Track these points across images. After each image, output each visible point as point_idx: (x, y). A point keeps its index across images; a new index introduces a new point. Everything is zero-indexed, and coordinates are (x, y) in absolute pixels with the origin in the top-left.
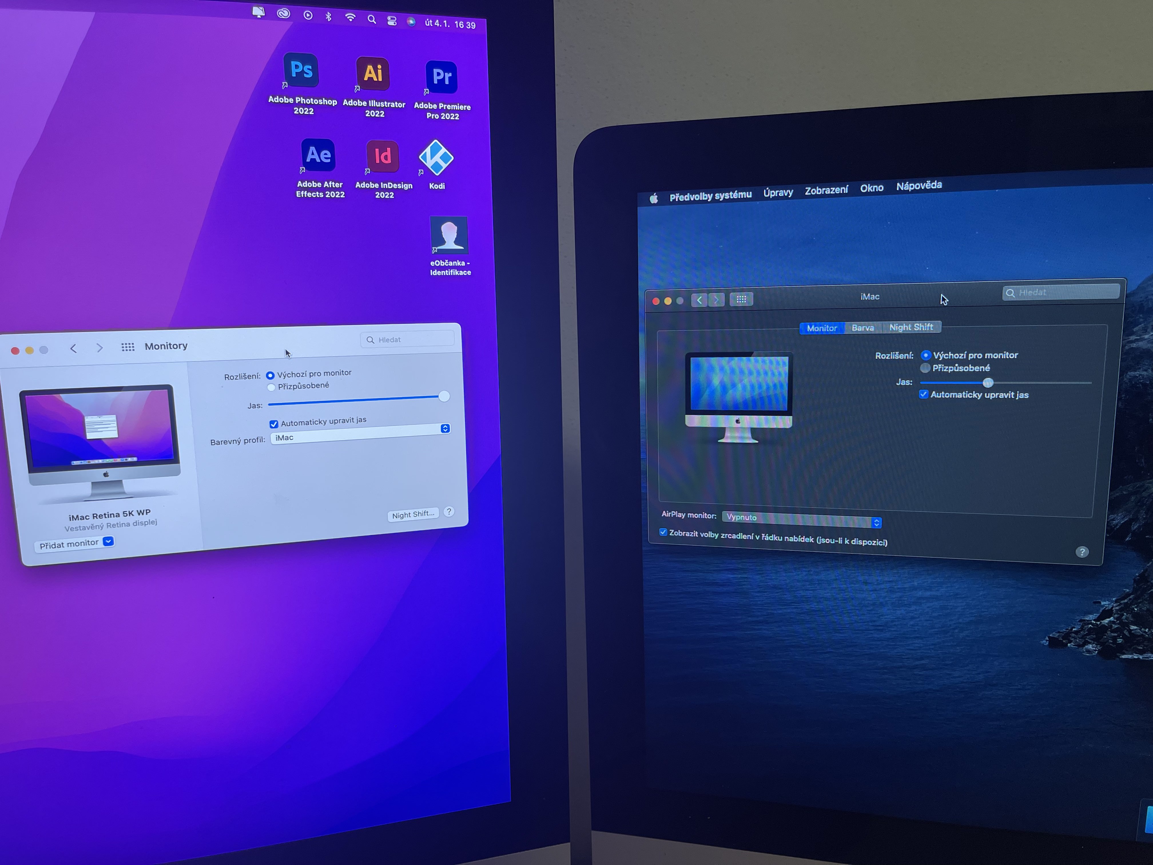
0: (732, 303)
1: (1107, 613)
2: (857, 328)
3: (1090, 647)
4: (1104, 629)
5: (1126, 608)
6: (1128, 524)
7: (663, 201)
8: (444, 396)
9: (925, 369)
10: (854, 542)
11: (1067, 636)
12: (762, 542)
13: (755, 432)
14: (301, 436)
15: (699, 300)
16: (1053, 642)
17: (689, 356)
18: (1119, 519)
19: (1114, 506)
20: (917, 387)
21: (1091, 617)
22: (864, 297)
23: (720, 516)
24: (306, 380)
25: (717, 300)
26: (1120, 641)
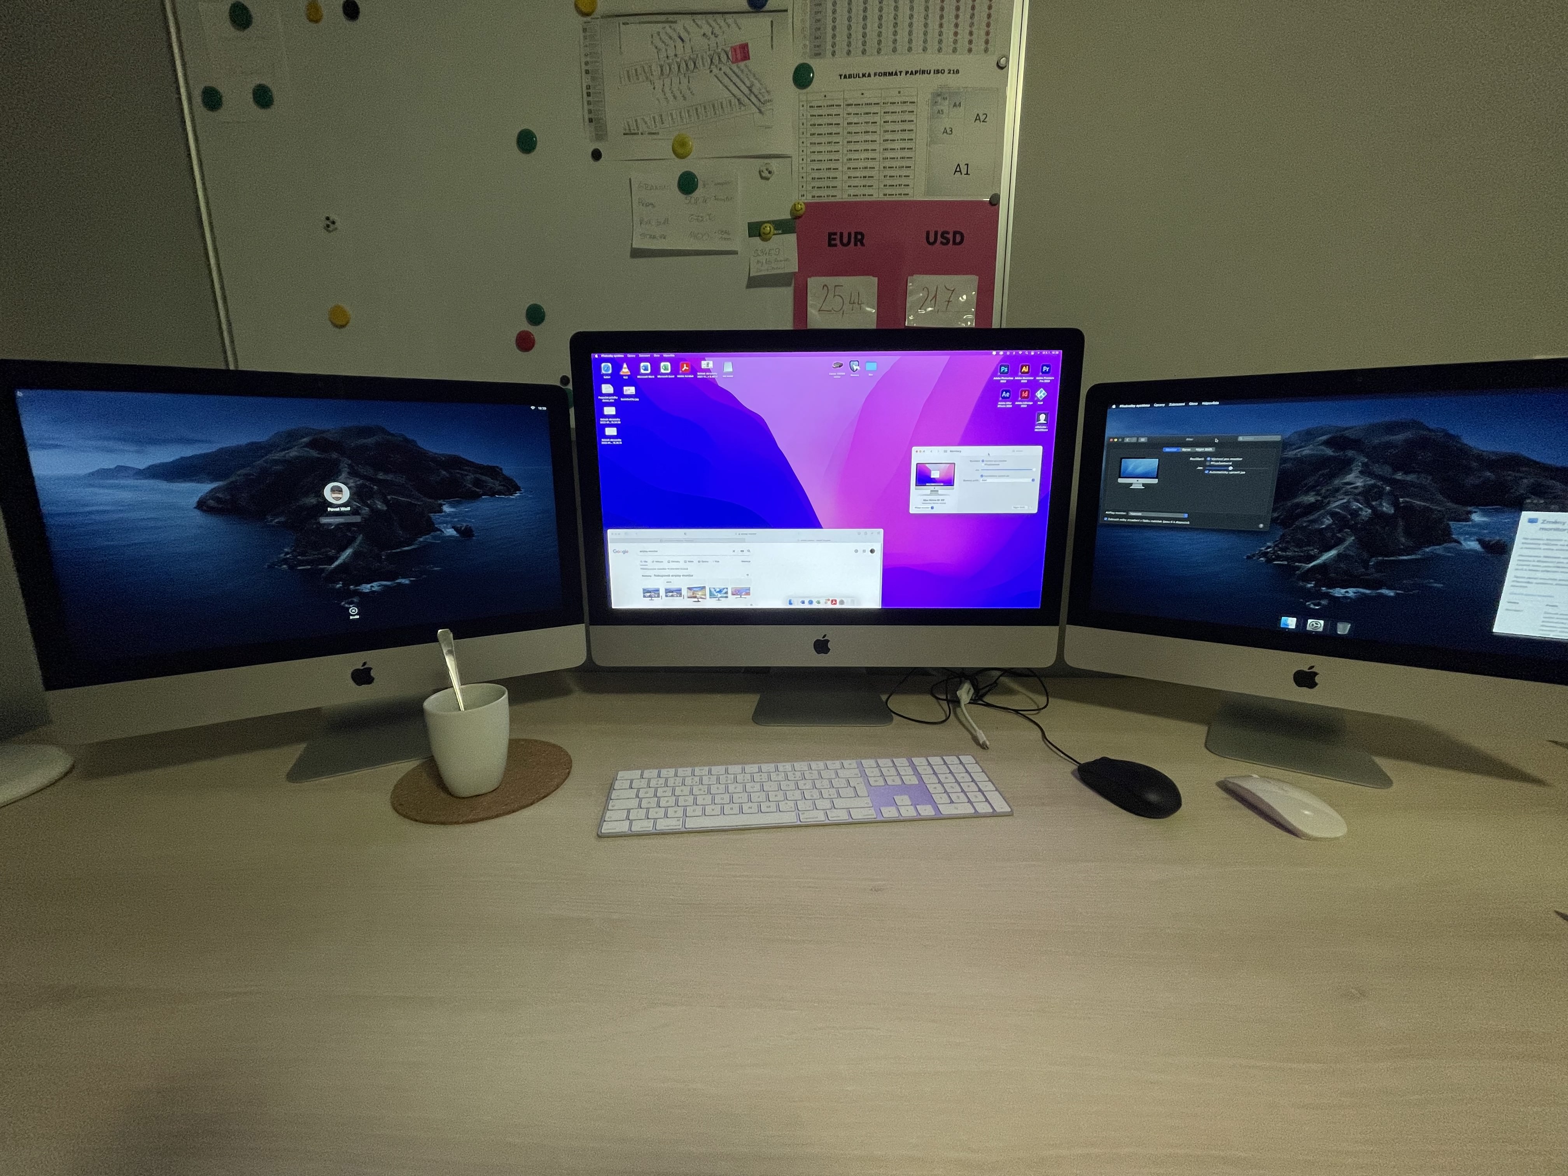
0: (1139, 441)
1: (1269, 547)
2: (1184, 450)
3: (1262, 559)
4: (1268, 553)
5: (1276, 546)
6: (1279, 516)
7: (1117, 407)
8: (1034, 470)
9: (1208, 464)
10: (1177, 522)
11: (1254, 555)
12: (1142, 522)
13: (1143, 485)
14: (989, 480)
15: (1127, 440)
16: (1248, 558)
17: (1122, 459)
18: (1276, 515)
19: (1274, 510)
20: (1204, 470)
21: (1263, 549)
22: (1187, 439)
23: (1127, 514)
24: (994, 463)
25: (1134, 440)
26: (1273, 557)
